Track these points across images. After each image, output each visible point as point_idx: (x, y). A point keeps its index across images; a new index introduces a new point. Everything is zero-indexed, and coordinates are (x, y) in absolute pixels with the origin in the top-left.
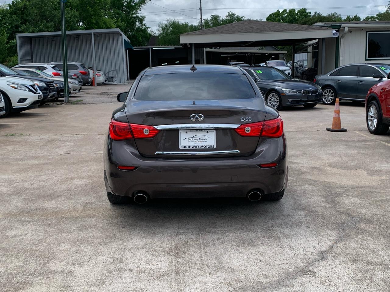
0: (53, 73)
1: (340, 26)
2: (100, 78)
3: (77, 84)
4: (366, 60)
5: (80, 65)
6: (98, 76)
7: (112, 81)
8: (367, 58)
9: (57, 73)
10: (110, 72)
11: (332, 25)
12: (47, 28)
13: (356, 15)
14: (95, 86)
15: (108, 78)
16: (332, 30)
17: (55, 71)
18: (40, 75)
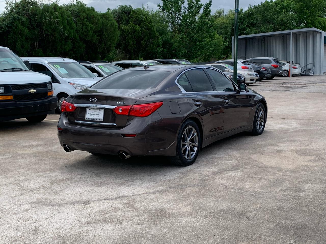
0: (242, 67)
2: (295, 70)
3: (255, 75)
5: (273, 60)
6: (294, 69)
7: (309, 73)
9: (245, 67)
10: (308, 65)
12: (267, 30)
14: (290, 77)
15: (306, 70)
17: (244, 66)
18: (227, 69)
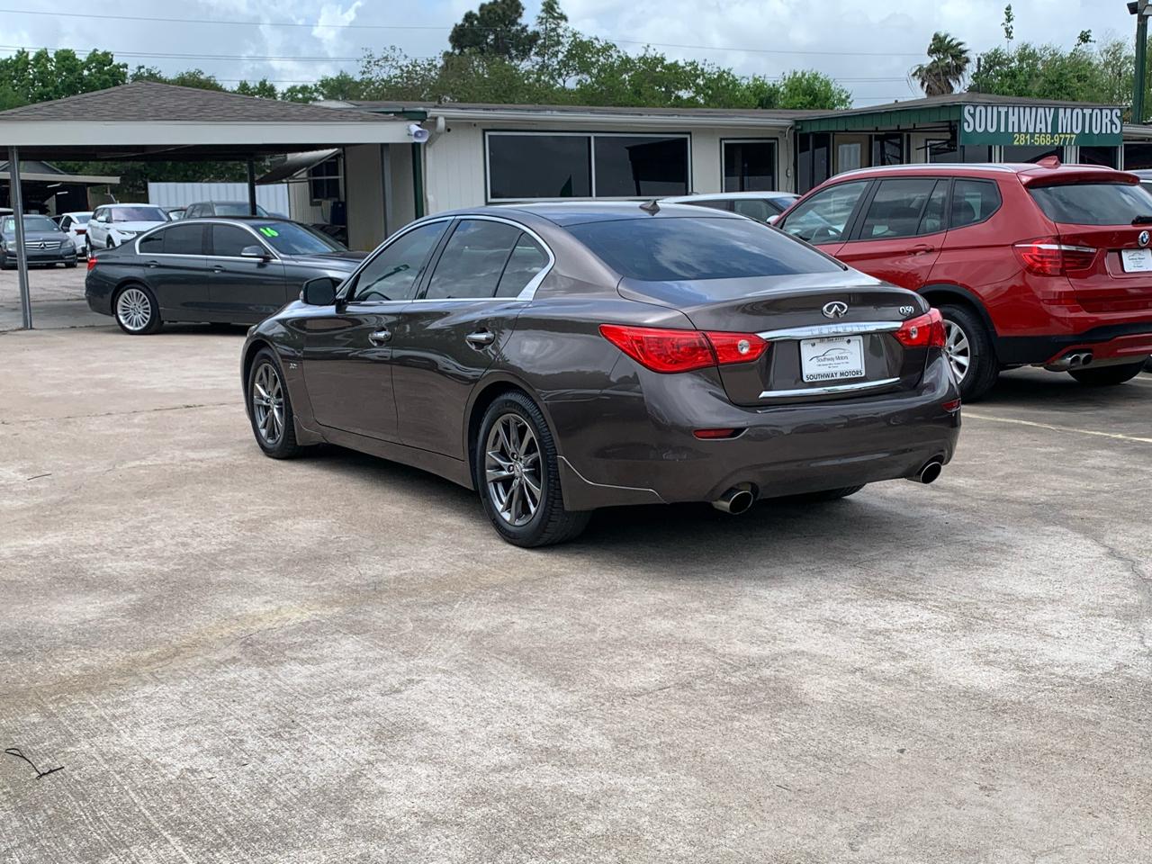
1: (425, 113)
4: (487, 203)
8: (490, 200)
11: (406, 109)
13: (265, 81)
16: (409, 123)
